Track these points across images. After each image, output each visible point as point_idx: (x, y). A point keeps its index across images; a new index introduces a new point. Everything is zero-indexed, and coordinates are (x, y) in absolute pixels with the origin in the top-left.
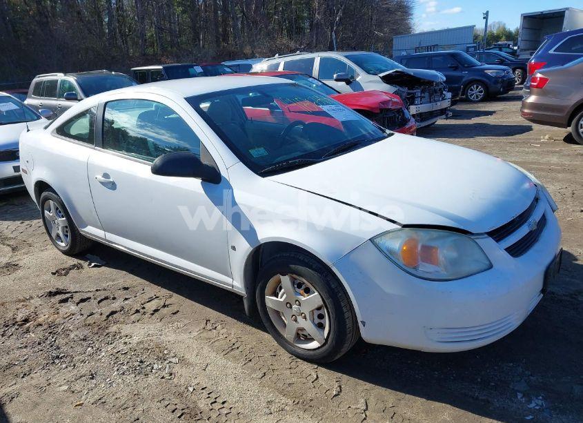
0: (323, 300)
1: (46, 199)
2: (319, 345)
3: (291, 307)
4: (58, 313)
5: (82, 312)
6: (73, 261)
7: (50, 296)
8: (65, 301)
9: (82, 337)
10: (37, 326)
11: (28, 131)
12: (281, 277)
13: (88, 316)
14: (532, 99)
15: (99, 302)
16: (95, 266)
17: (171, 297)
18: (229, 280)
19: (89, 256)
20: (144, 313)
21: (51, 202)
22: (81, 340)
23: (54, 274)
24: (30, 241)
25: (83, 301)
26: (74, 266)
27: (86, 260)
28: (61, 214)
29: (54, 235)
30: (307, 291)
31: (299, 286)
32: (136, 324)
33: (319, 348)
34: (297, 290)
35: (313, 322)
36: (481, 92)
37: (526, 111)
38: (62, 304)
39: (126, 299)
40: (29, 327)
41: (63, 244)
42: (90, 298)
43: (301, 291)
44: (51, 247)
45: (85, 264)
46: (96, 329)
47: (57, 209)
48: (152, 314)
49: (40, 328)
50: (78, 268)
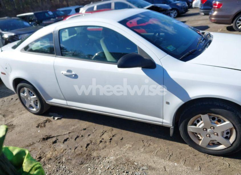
0: (234, 125)
1: (22, 87)
2: (226, 147)
3: (206, 130)
4: (56, 150)
5: (70, 147)
6: (43, 118)
7: (44, 140)
8: (55, 142)
9: (80, 163)
10: (49, 160)
11: (2, 51)
12: (201, 115)
13: (75, 149)
14: (215, 13)
15: (75, 139)
16: (58, 119)
17: (112, 130)
18: (161, 120)
19: (50, 114)
20: (105, 142)
21: (25, 89)
22: (80, 164)
23: (38, 127)
24: (10, 109)
25: (66, 140)
26: (46, 121)
27: (51, 116)
28: (32, 94)
29: (27, 105)
30: (219, 121)
31: (214, 119)
32: (105, 149)
33: (225, 149)
34: (213, 121)
35: (223, 136)
36: (176, 13)
37: (213, 19)
38: (54, 144)
39: (89, 135)
40: (44, 162)
41: (34, 110)
42: (68, 138)
43: (215, 122)
44: (25, 111)
45: (51, 118)
46: (85, 156)
47: (29, 91)
48: (110, 142)
49: (51, 161)
50: (49, 122)
